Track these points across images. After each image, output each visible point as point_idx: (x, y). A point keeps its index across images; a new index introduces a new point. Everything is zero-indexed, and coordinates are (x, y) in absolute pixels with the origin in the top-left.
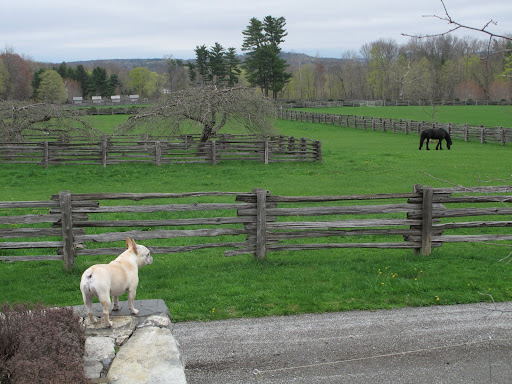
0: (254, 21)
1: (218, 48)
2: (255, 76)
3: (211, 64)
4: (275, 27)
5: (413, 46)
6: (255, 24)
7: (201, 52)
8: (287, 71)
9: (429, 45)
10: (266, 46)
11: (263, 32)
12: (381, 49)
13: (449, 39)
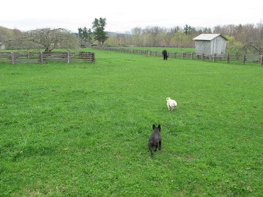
0: (96, 19)
1: (85, 28)
2: (96, 37)
3: (83, 34)
4: (103, 22)
5: (147, 30)
6: (96, 20)
7: (80, 30)
8: (107, 36)
9: (152, 29)
10: (99, 28)
11: (99, 23)
12: (137, 30)
13: (158, 28)
